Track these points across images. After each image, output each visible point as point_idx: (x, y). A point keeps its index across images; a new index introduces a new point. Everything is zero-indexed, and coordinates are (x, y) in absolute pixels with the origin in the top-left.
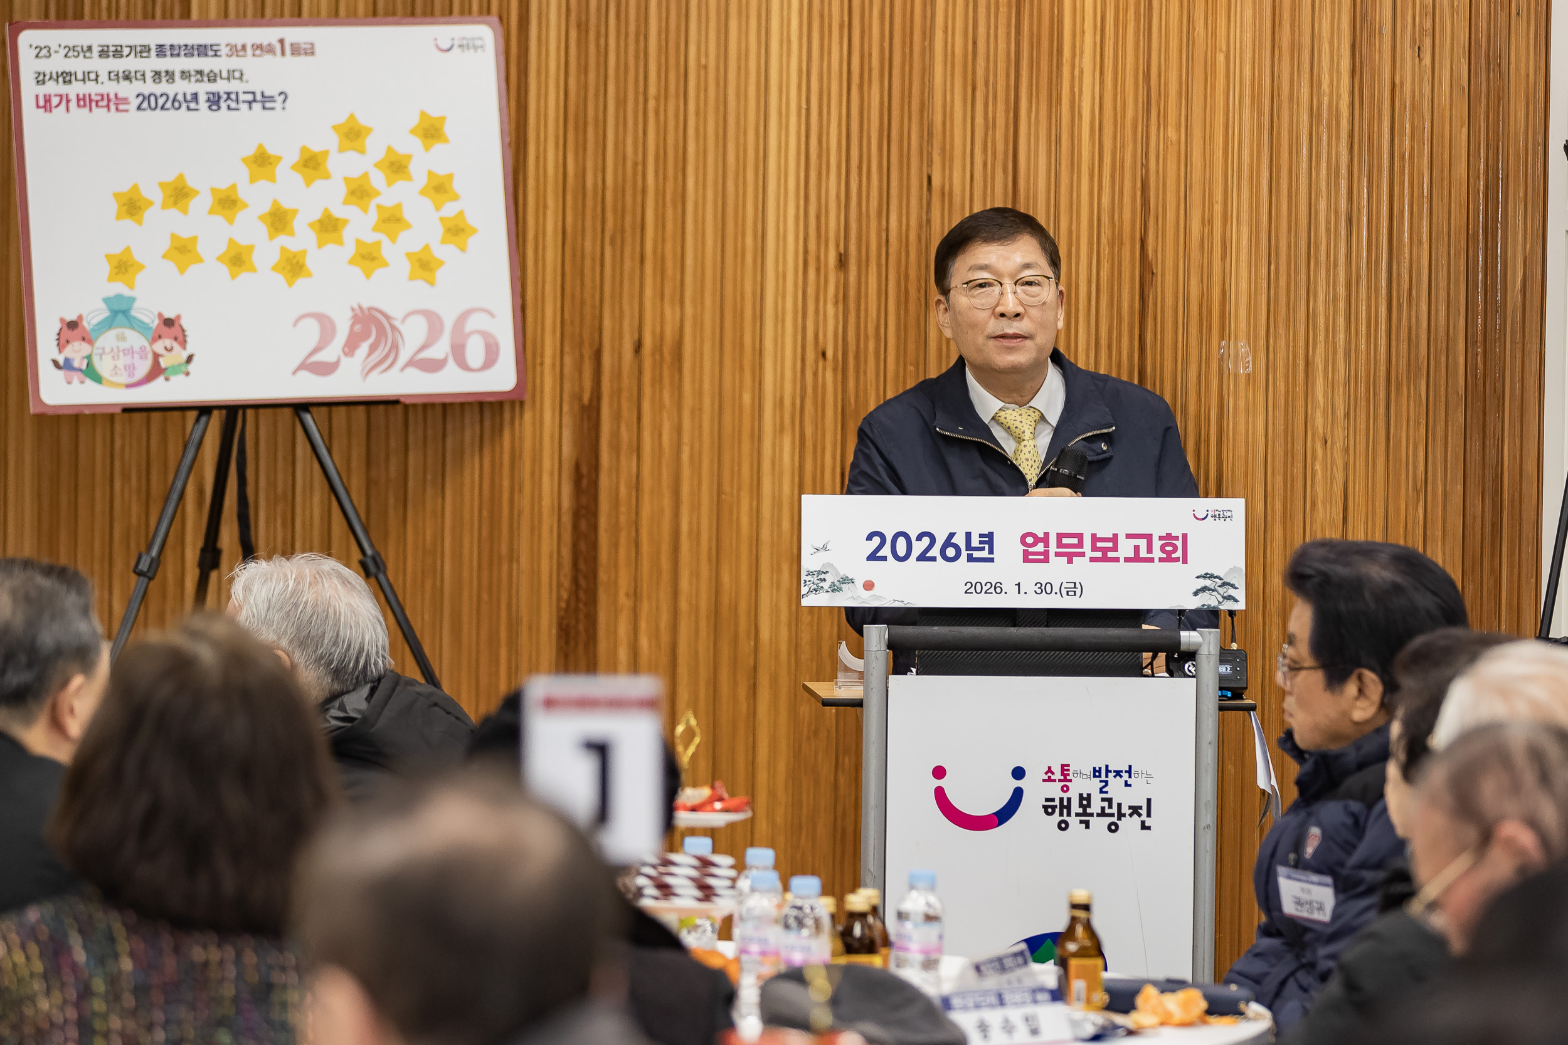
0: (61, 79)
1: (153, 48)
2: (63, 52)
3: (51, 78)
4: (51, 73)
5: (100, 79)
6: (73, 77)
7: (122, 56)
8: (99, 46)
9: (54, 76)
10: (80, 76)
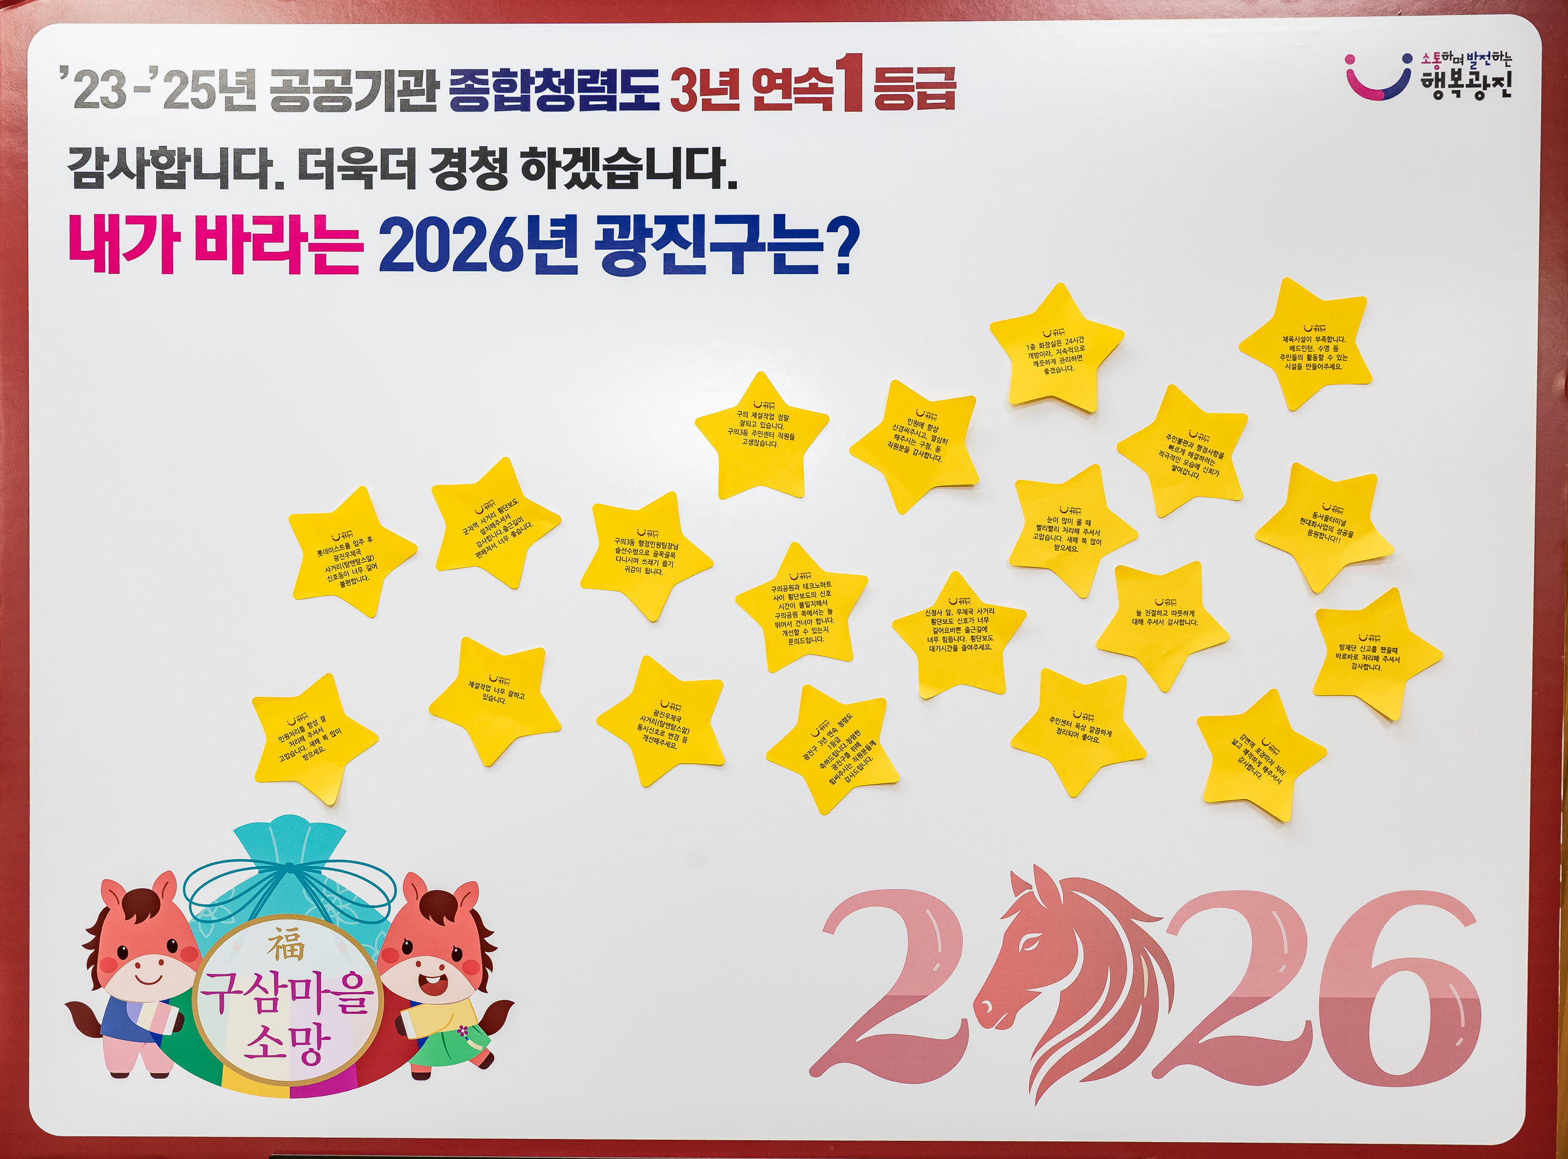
0: (150, 172)
1: (444, 78)
2: (163, 89)
3: (122, 168)
4: (122, 152)
5: (273, 176)
6: (190, 167)
7: (346, 108)
8: (276, 73)
9: (132, 164)
10: (211, 165)
